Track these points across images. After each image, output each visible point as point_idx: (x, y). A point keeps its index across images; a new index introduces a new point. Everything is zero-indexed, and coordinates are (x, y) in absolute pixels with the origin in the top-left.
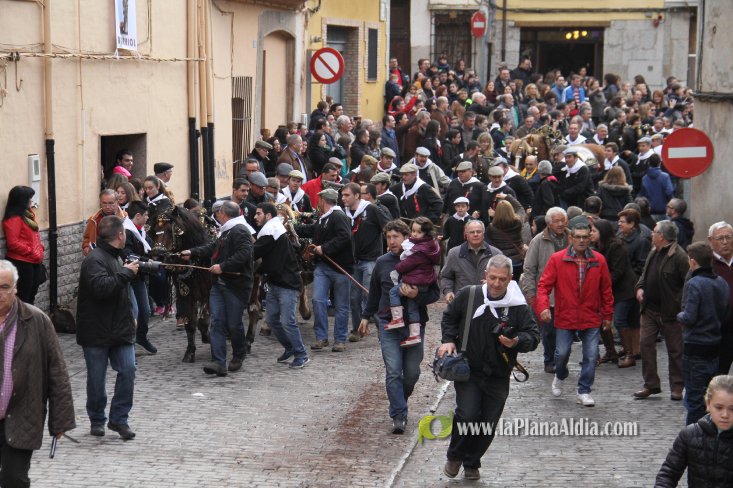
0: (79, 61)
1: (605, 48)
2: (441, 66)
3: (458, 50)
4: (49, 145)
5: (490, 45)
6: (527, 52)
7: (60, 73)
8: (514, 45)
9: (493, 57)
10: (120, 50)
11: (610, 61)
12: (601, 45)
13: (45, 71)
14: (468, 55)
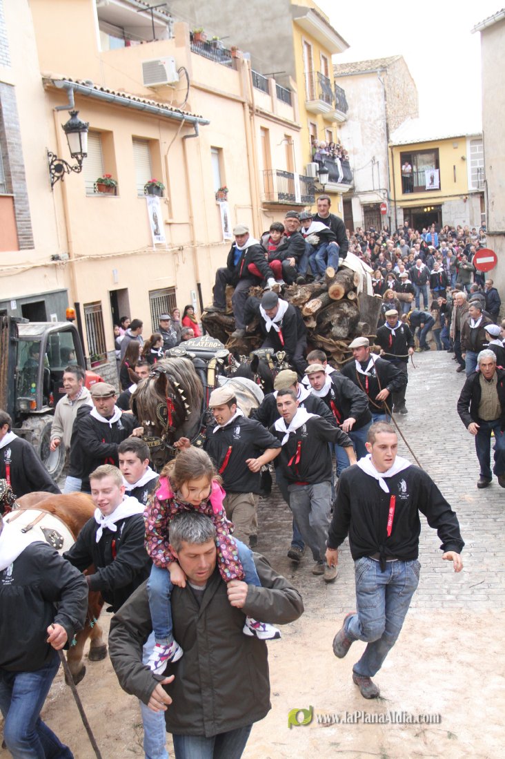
0: (208, 247)
1: (443, 214)
2: (370, 230)
3: (375, 221)
4: (199, 285)
5: (390, 218)
6: (407, 219)
7: (200, 252)
8: (401, 216)
9: (391, 223)
10: (226, 240)
11: (446, 219)
12: (441, 213)
13: (194, 252)
14: (380, 222)
